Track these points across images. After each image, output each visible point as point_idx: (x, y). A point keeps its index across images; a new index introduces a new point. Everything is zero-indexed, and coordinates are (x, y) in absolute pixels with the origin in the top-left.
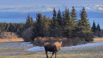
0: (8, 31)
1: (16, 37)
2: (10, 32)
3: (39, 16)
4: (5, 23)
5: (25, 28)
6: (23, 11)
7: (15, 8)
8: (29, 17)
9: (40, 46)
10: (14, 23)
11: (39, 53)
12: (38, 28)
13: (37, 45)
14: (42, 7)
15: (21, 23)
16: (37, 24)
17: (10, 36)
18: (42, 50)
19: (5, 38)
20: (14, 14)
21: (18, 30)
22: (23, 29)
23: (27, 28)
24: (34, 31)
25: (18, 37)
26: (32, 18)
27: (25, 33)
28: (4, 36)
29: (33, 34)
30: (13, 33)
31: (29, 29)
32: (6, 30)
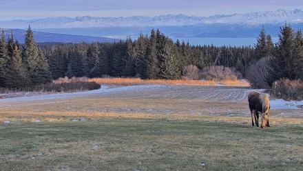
0: (217, 64)
1: (234, 76)
2: (222, 67)
3: (286, 32)
4: (212, 47)
5: (254, 58)
6: (250, 21)
7: (235, 15)
8: (263, 35)
9: (285, 100)
10: (230, 48)
11: (282, 114)
12: (283, 59)
13: (278, 97)
14: (295, 12)
15: (246, 48)
16: (281, 49)
17: (221, 75)
18: (289, 107)
19: (212, 80)
20: (232, 29)
21: (239, 61)
22: (250, 60)
23: (259, 58)
24: (272, 66)
25: (239, 78)
26: (269, 38)
27: (253, 68)
28: (209, 74)
29: (270, 71)
30: (227, 69)
31: (263, 60)
32: (214, 61)
